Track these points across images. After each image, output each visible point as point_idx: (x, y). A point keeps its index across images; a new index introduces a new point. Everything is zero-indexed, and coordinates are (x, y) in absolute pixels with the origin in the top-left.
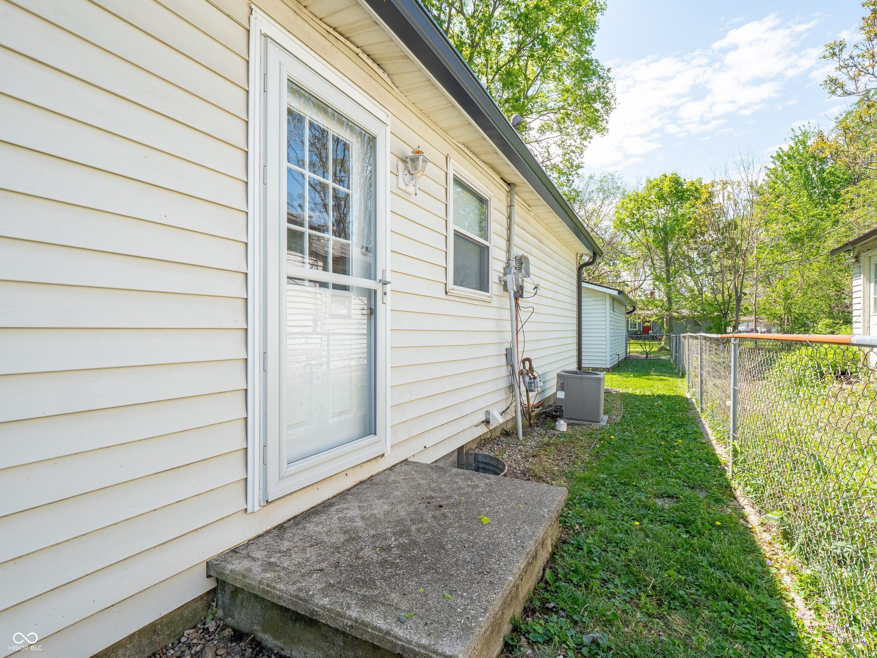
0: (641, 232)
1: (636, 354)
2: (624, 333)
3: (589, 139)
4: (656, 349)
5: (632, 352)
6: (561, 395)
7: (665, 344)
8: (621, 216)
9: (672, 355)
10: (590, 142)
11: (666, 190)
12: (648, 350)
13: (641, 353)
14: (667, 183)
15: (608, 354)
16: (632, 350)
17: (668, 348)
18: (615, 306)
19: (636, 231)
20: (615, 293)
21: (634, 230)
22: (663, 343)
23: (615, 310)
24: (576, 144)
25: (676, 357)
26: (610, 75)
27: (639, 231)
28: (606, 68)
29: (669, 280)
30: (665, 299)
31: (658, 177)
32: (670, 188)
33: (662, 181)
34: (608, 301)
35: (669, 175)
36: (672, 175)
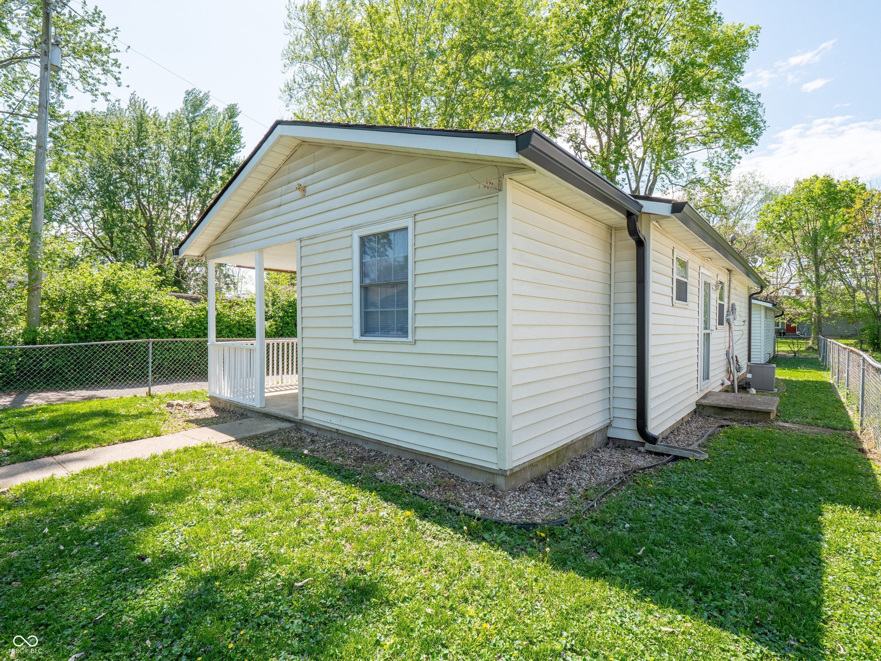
0: (788, 234)
1: (784, 353)
2: (772, 334)
3: (738, 160)
4: (804, 349)
5: (780, 351)
6: (749, 376)
7: (813, 343)
8: (766, 219)
9: (820, 354)
10: (739, 163)
11: (817, 191)
12: (796, 349)
13: (788, 352)
14: (818, 185)
15: (763, 353)
16: (779, 349)
17: (816, 347)
18: (768, 314)
19: (782, 233)
20: (770, 305)
21: (780, 232)
22: (810, 342)
23: (768, 317)
24: (724, 162)
25: (824, 356)
26: (759, 100)
27: (785, 232)
28: (756, 94)
29: (819, 286)
30: (814, 299)
31: (808, 177)
32: (821, 190)
33: (812, 182)
34: (763, 312)
35: (821, 177)
36: (824, 177)
